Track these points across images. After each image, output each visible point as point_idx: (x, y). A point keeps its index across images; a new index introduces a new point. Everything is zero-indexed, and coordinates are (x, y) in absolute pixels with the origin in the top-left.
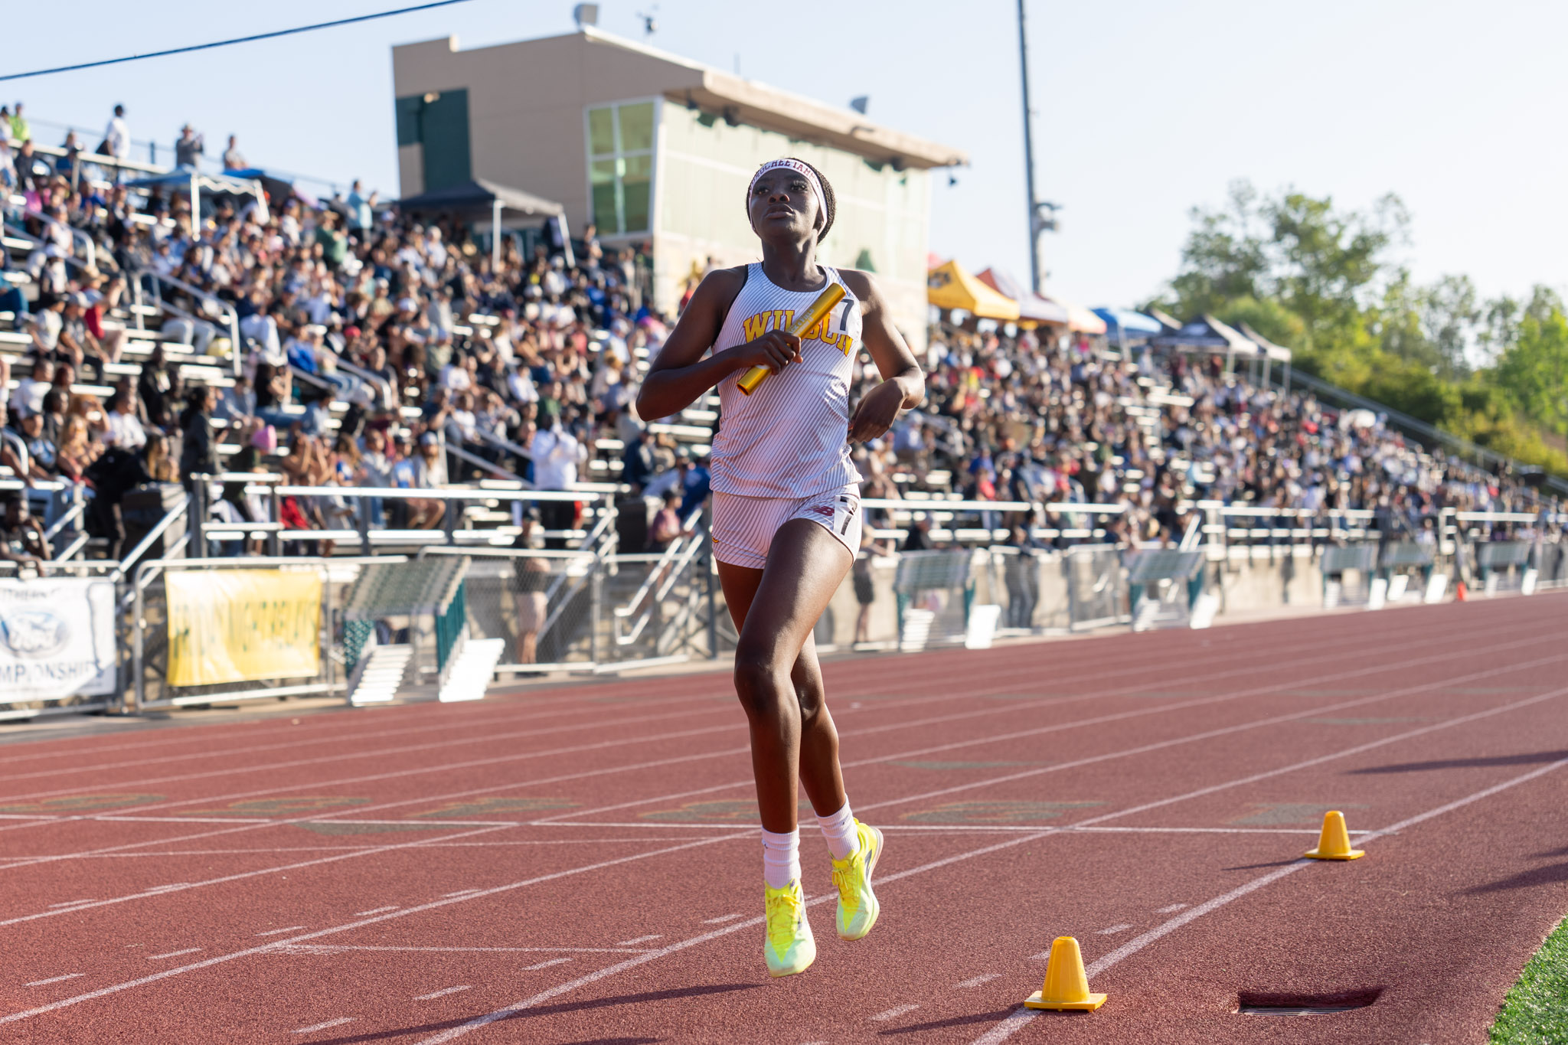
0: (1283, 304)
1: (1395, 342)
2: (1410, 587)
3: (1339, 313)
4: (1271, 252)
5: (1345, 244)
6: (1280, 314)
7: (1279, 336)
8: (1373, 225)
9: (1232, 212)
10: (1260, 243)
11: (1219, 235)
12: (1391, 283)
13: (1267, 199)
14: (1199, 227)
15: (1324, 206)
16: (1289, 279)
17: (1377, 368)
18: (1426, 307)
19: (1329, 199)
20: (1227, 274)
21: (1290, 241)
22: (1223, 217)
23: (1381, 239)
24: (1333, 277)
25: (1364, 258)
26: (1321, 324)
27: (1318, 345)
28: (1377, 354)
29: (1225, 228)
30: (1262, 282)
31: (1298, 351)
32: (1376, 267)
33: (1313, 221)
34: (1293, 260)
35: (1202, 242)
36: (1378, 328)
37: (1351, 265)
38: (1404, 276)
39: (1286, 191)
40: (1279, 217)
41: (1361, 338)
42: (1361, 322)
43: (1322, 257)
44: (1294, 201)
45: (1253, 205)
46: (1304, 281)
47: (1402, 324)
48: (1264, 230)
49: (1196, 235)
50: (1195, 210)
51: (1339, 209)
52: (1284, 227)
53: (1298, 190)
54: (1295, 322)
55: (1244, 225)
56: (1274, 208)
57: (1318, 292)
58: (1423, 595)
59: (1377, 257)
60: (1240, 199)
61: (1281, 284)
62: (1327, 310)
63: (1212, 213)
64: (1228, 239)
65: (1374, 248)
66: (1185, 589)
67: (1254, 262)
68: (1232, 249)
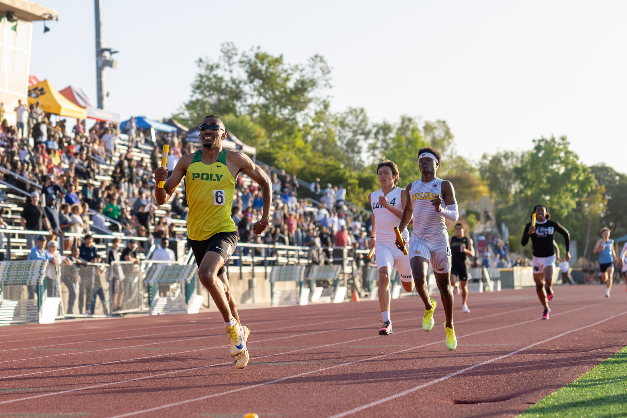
0: (252, 120)
1: (320, 147)
2: (324, 294)
3: (287, 128)
4: (247, 88)
5: (291, 85)
6: (251, 125)
7: (250, 139)
8: (308, 74)
9: (222, 63)
10: (240, 82)
11: (215, 76)
12: (318, 109)
13: (244, 55)
14: (203, 72)
15: (278, 61)
16: (257, 106)
17: (308, 161)
18: (339, 128)
19: (281, 57)
20: (219, 100)
21: (258, 82)
22: (218, 67)
23: (313, 83)
24: (284, 106)
25: (303, 95)
26: (277, 134)
27: (272, 145)
28: (309, 154)
29: (219, 73)
30: (241, 108)
31: (262, 148)
32: (310, 100)
33: (271, 70)
34: (260, 94)
35: (204, 80)
36: (310, 138)
37: (294, 98)
38: (326, 107)
39: (256, 51)
40: (251, 66)
41: (299, 143)
42: (300, 134)
43: (277, 93)
44: (261, 58)
45: (236, 59)
46: (265, 107)
47: (325, 136)
48: (241, 74)
49: (201, 76)
50: (201, 61)
51: (288, 63)
52: (254, 74)
53: (262, 51)
54: (261, 131)
55: (231, 71)
56: (249, 62)
57: (274, 115)
58: (332, 299)
59: (310, 94)
60: (228, 55)
61: (252, 108)
62: (279, 126)
63: (211, 63)
64: (221, 79)
65: (310, 89)
66: (184, 290)
67: (237, 95)
68: (223, 86)
